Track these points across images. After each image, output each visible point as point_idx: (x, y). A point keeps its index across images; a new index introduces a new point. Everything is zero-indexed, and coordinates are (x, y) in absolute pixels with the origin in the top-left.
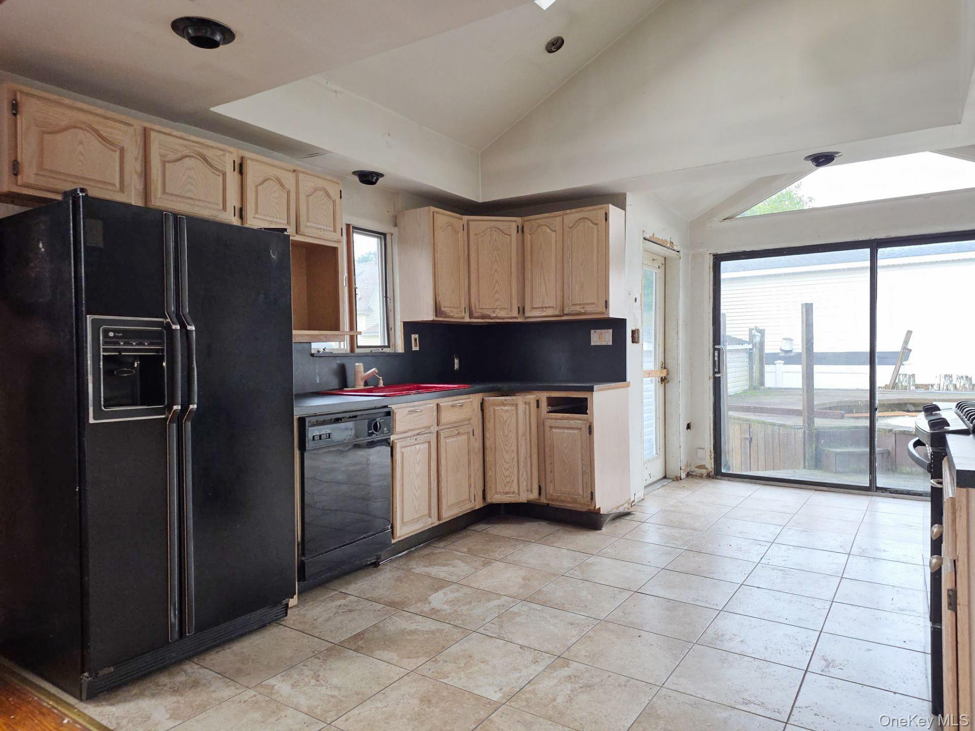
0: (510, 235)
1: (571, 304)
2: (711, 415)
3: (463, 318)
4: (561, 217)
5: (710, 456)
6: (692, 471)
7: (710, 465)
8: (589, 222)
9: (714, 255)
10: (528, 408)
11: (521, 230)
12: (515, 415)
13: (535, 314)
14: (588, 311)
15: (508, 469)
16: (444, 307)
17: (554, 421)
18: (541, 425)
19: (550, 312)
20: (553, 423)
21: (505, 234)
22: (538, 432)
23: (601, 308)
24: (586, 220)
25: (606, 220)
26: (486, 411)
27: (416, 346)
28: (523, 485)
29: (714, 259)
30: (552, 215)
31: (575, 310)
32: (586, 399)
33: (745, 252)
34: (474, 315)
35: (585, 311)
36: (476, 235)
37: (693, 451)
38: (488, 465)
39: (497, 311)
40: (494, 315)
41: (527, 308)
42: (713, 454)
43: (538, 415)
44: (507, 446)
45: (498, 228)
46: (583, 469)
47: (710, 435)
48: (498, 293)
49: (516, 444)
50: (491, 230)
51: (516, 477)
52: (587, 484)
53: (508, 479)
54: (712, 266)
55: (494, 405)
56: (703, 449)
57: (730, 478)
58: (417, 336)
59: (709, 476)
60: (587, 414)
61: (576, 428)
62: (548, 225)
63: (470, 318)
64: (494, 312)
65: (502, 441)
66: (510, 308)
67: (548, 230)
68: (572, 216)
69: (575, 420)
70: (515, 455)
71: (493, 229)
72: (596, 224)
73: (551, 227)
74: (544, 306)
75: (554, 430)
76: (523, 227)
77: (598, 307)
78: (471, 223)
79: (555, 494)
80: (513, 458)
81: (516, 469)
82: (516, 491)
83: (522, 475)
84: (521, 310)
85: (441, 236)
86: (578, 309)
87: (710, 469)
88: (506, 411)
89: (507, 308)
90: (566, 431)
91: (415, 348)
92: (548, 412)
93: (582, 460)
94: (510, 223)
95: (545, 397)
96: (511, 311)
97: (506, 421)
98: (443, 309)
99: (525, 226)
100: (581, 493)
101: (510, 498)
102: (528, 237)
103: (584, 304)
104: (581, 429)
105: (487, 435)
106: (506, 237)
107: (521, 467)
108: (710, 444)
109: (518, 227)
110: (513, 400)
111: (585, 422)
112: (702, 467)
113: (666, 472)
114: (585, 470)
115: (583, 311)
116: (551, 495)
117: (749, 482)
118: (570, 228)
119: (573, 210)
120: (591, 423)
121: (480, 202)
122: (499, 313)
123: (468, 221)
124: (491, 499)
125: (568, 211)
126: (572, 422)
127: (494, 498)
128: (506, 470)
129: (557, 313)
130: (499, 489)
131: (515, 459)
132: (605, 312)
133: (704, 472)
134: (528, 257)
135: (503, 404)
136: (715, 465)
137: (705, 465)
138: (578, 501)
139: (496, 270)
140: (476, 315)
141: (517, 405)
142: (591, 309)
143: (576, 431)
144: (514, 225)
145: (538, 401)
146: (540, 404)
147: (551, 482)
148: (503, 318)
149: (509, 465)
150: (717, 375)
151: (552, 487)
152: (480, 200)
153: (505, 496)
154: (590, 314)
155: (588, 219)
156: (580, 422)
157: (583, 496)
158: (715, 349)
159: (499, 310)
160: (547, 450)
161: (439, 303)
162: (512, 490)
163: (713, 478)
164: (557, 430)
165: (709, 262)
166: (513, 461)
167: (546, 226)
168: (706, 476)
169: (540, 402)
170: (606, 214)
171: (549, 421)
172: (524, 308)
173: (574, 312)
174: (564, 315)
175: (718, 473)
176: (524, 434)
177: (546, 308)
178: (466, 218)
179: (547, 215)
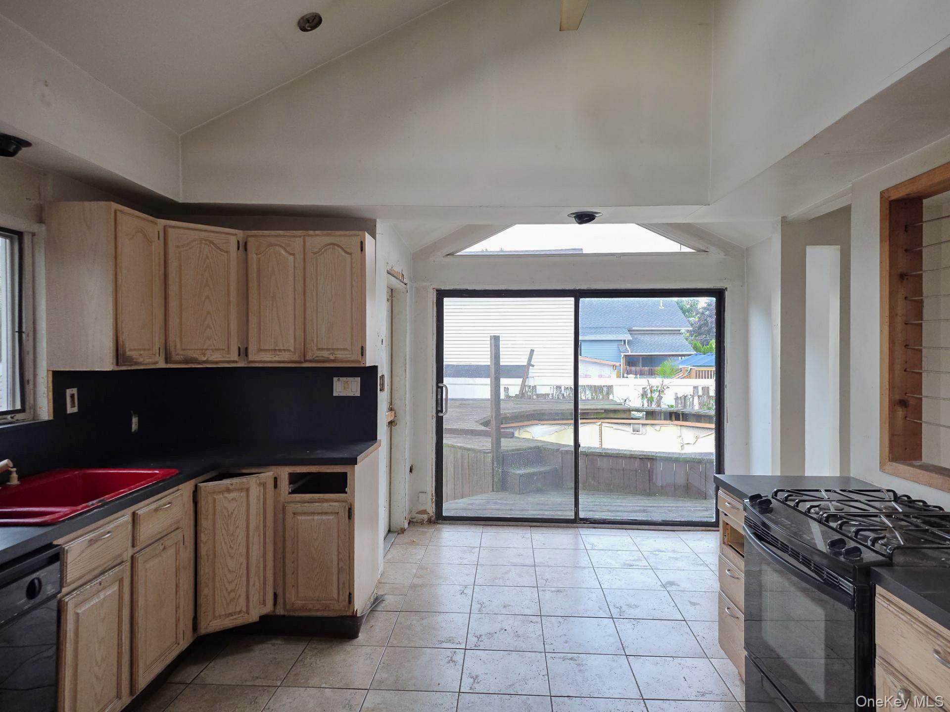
0: (227, 252)
1: (315, 348)
2: (434, 456)
3: (157, 363)
4: (302, 237)
5: (432, 500)
6: (413, 517)
7: (431, 509)
8: (340, 249)
9: (437, 290)
10: (262, 490)
11: (243, 247)
12: (245, 504)
13: (261, 358)
14: (339, 359)
15: (232, 581)
16: (131, 350)
17: (299, 505)
18: (281, 511)
19: (285, 356)
20: (299, 507)
21: (222, 250)
22: (275, 521)
23: (356, 356)
24: (336, 247)
25: (362, 250)
26: (202, 503)
27: (73, 406)
28: (255, 598)
29: (437, 294)
30: (288, 234)
31: (322, 356)
32: (345, 474)
33: (467, 290)
34: (173, 359)
35: (335, 357)
36: (178, 247)
37: (416, 496)
38: (202, 578)
39: (209, 353)
40: (204, 359)
41: (252, 349)
42: (434, 498)
43: (276, 500)
44: (233, 548)
45: (211, 242)
46: (340, 566)
47: (432, 477)
48: (211, 328)
49: (245, 543)
50: (201, 243)
51: (244, 590)
52: (344, 583)
53: (233, 595)
54: (435, 301)
55: (214, 493)
56: (426, 493)
57: (451, 522)
58: (74, 391)
59: (430, 521)
60: (346, 493)
61: (332, 513)
62: (283, 245)
63: (167, 362)
64: (204, 355)
65: (225, 543)
66: (227, 350)
67: (283, 252)
68: (317, 239)
69: (330, 501)
70: (243, 560)
71: (203, 242)
72: (350, 254)
73: (288, 249)
74: (277, 348)
75: (299, 518)
76: (246, 243)
77: (352, 353)
78: (170, 231)
79: (299, 602)
80: (241, 564)
81: (244, 579)
82: (244, 609)
83: (254, 585)
84: (244, 352)
85: (127, 246)
86: (325, 354)
87: (432, 514)
88: (232, 499)
89: (223, 349)
90: (316, 517)
91: (71, 410)
92: (290, 493)
93: (339, 553)
94: (229, 237)
95: (287, 473)
96: (229, 352)
97: (232, 513)
98: (128, 353)
99: (249, 244)
100: (335, 596)
101: (234, 621)
102: (253, 257)
103: (333, 349)
104: (338, 513)
105: (203, 537)
106: (223, 255)
107: (252, 574)
108: (432, 487)
109: (238, 242)
110: (243, 482)
111: (344, 504)
112: (424, 512)
113: (390, 525)
114: (342, 567)
115: (332, 358)
116: (293, 604)
117: (470, 524)
118: (315, 253)
119: (317, 232)
120: (351, 505)
121: (180, 202)
122: (211, 355)
123: (165, 228)
124: (206, 628)
125: (311, 232)
126: (325, 505)
127: (212, 626)
128: (229, 582)
129: (296, 358)
130: (220, 611)
131: (244, 565)
132: (360, 360)
133: (425, 517)
134: (253, 285)
135: (228, 490)
136: (436, 509)
137: (426, 510)
138: (332, 608)
139: (208, 297)
140: (177, 358)
141: (248, 490)
142: (344, 356)
143: (331, 517)
144: (233, 241)
145: (276, 479)
146: (278, 483)
147: (293, 586)
148: (216, 363)
149: (235, 574)
150: (440, 414)
151: (294, 591)
152: (181, 200)
153: (228, 619)
154: (340, 362)
155: (338, 246)
156: (336, 504)
157: (338, 601)
158: (438, 387)
159: (211, 351)
160: (289, 545)
161: (124, 345)
162: (238, 610)
163: (434, 523)
164: (303, 518)
165: (432, 297)
166: (240, 568)
167: (278, 245)
168: (427, 521)
169: (278, 480)
170: (362, 243)
171: (293, 505)
172: (247, 349)
173: (321, 358)
174: (306, 361)
175: (439, 518)
176: (257, 527)
177: (280, 350)
178: (162, 222)
179: (281, 232)
